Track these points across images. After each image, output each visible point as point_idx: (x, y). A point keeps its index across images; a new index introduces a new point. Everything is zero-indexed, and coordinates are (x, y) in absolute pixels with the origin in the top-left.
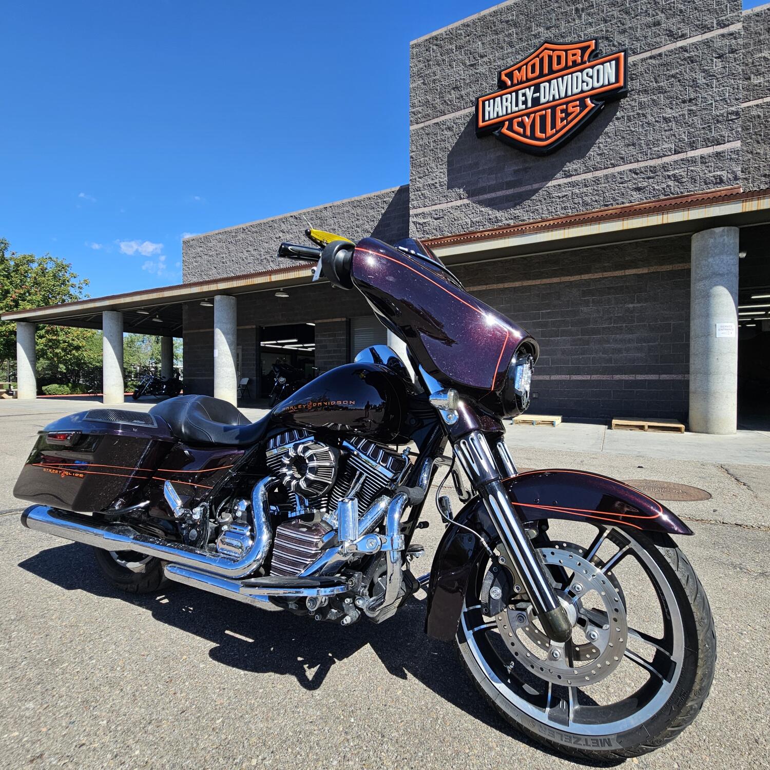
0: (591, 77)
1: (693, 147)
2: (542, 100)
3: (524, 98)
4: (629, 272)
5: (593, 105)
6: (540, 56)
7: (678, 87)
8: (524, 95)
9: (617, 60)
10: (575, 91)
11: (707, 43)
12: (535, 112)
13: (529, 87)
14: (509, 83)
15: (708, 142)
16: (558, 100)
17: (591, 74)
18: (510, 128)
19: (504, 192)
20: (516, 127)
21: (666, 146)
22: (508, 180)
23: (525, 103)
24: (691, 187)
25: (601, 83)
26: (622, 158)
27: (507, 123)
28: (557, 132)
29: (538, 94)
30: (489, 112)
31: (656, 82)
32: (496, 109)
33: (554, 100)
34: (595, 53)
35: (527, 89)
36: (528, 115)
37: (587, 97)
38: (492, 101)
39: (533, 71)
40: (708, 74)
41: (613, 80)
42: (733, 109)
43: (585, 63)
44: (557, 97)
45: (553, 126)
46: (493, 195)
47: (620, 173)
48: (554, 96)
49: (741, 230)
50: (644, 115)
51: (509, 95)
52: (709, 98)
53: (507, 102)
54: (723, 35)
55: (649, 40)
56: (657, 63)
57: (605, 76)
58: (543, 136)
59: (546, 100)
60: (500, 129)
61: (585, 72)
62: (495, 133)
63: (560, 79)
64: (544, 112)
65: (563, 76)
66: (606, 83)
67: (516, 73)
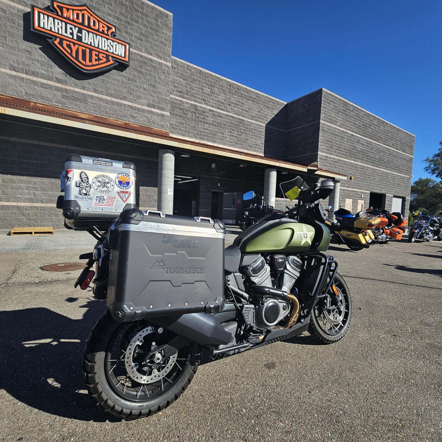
0: (112, 46)
1: (154, 107)
2: (83, 40)
3: (71, 31)
5: (113, 62)
6: (83, 12)
7: (148, 77)
8: (71, 29)
9: (125, 46)
10: (103, 48)
11: (160, 64)
12: (79, 45)
13: (75, 27)
14: (60, 14)
15: (159, 108)
16: (93, 46)
17: (112, 44)
18: (61, 43)
19: (54, 83)
20: (66, 46)
21: (144, 101)
22: (57, 77)
23: (72, 34)
24: (153, 125)
25: (117, 53)
26: (125, 97)
27: (58, 40)
28: (93, 65)
29: (81, 35)
30: (44, 23)
31: (141, 68)
32: (49, 24)
33: (91, 45)
34: (114, 34)
35: (73, 27)
36: (74, 44)
37: (110, 56)
38: (46, 17)
39: (78, 18)
40: (160, 78)
41: (123, 55)
42: (168, 98)
43: (109, 36)
44: (93, 44)
45: (91, 61)
46: (45, 81)
47: (125, 105)
48: (91, 43)
49: (175, 153)
50: (136, 82)
51: (60, 22)
52: (160, 88)
53: (58, 25)
54: (165, 65)
55: (138, 45)
56: (141, 59)
57: (119, 50)
58: (84, 63)
59: (86, 42)
60: (53, 40)
61: (109, 41)
62: (49, 40)
63: (95, 35)
64: (84, 49)
65: (96, 35)
66: (120, 55)
67: (65, 10)
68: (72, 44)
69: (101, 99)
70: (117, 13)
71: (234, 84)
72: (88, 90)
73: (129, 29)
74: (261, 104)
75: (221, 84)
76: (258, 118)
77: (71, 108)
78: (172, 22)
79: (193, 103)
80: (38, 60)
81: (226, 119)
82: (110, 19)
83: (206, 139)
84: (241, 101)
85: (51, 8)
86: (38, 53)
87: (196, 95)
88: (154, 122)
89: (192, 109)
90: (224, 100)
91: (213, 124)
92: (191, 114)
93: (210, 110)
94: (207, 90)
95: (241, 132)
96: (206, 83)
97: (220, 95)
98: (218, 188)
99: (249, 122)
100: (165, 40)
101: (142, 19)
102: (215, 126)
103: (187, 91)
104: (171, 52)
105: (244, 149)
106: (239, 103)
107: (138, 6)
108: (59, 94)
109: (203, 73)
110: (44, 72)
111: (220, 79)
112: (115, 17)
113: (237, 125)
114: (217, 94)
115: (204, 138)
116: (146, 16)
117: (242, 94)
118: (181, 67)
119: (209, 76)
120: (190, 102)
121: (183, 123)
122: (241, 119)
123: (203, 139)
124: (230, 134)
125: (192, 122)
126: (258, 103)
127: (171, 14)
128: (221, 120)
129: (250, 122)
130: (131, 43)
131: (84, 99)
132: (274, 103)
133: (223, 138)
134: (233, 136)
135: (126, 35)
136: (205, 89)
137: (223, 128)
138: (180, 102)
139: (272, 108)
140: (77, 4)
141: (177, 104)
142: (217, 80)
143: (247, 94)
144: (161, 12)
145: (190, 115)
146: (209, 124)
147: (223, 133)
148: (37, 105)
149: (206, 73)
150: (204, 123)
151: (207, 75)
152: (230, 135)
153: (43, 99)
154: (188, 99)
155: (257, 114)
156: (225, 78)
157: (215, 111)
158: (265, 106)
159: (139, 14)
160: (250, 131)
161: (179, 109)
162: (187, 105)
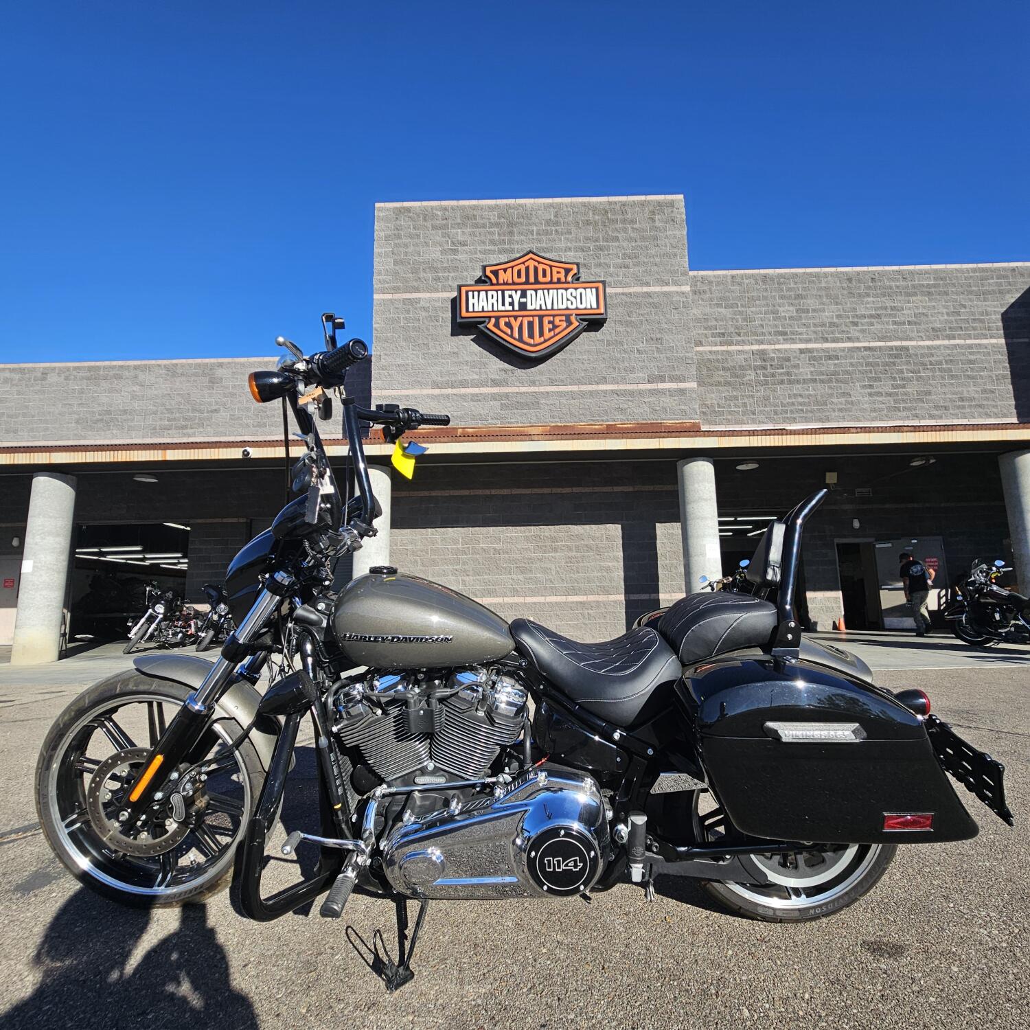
0: (575, 297)
1: (662, 379)
2: (529, 307)
3: (510, 300)
4: (617, 489)
5: (578, 323)
6: (527, 264)
7: (646, 326)
8: (511, 296)
10: (561, 307)
11: (666, 294)
12: (523, 316)
15: (674, 379)
16: (543, 310)
17: (574, 294)
18: (497, 325)
20: (503, 326)
21: (641, 375)
22: (493, 377)
23: (512, 304)
24: (664, 416)
25: (583, 306)
26: (604, 378)
27: (493, 320)
28: (545, 341)
30: (473, 304)
31: (629, 316)
32: (481, 303)
33: (541, 309)
35: (514, 292)
36: (516, 318)
37: (572, 315)
39: (519, 276)
40: (668, 322)
41: (594, 306)
42: (690, 355)
43: (569, 283)
44: (544, 307)
45: (541, 334)
46: (476, 390)
47: (605, 392)
48: (540, 305)
50: (621, 343)
51: (495, 293)
52: (670, 340)
53: (492, 298)
54: (677, 292)
55: (620, 279)
56: (628, 300)
57: (587, 300)
58: (532, 341)
59: (533, 308)
60: (485, 324)
61: (569, 291)
62: (481, 326)
63: (546, 291)
64: (531, 319)
65: (548, 290)
66: (589, 307)
67: (501, 272)
68: (512, 320)
69: (561, 394)
70: (580, 240)
71: (858, 273)
72: (540, 385)
73: (602, 258)
74: (957, 293)
75: (823, 285)
76: (956, 331)
77: (516, 421)
78: (683, 210)
79: (755, 347)
80: (467, 361)
81: (852, 357)
82: (571, 256)
83: (801, 417)
84: (889, 304)
85: (483, 278)
86: (466, 351)
87: (761, 330)
88: (664, 410)
89: (755, 360)
90: (839, 316)
91: (814, 381)
92: (753, 374)
93: (802, 351)
94: (787, 310)
95: (903, 379)
96: (782, 297)
97: (824, 310)
98: (855, 533)
99: (923, 347)
100: (673, 247)
101: (625, 230)
102: (822, 381)
103: (737, 328)
104: (686, 265)
105: (924, 418)
106: (884, 312)
107: (615, 213)
108: (497, 404)
109: (772, 279)
110: (477, 377)
111: (817, 276)
112: (576, 249)
113: (886, 364)
114: (814, 311)
115: (795, 418)
116: (632, 222)
117: (891, 288)
118: (718, 284)
119: (788, 279)
120: (747, 348)
121: (736, 398)
122: (897, 348)
123: (794, 420)
124: (869, 390)
125: (758, 388)
126: (946, 293)
127: (681, 197)
128: (835, 364)
129: (929, 347)
130: (608, 279)
131: (534, 402)
132: (1005, 277)
133: (849, 406)
134: (880, 394)
135: (598, 270)
136: (780, 309)
137: (846, 382)
138: (722, 354)
139: (1001, 292)
140: (518, 255)
141: (718, 361)
142: (809, 282)
143: (902, 283)
144: (659, 204)
145: (751, 375)
146: (805, 381)
147: (844, 394)
148: (467, 432)
149: (780, 276)
150: (790, 382)
151: (782, 280)
152: (870, 395)
153: (473, 420)
154: (743, 343)
155: (947, 321)
156: (832, 270)
157: (817, 350)
158: (971, 293)
159: (619, 225)
160: (933, 370)
161: (724, 369)
162: (742, 357)
